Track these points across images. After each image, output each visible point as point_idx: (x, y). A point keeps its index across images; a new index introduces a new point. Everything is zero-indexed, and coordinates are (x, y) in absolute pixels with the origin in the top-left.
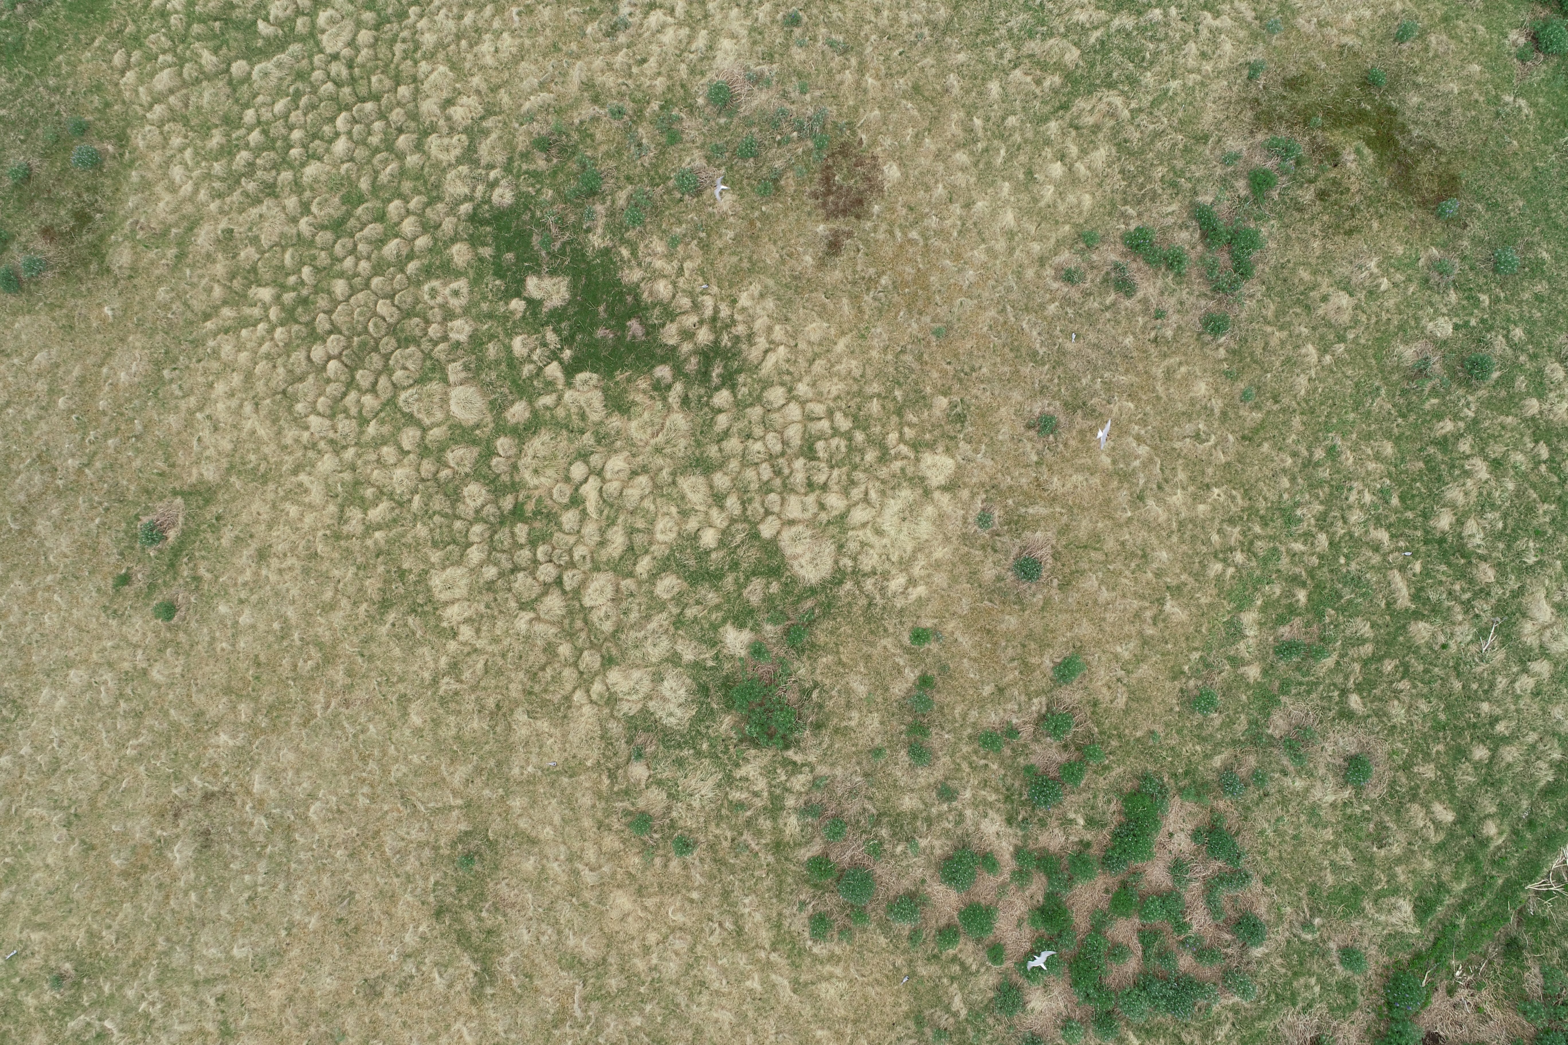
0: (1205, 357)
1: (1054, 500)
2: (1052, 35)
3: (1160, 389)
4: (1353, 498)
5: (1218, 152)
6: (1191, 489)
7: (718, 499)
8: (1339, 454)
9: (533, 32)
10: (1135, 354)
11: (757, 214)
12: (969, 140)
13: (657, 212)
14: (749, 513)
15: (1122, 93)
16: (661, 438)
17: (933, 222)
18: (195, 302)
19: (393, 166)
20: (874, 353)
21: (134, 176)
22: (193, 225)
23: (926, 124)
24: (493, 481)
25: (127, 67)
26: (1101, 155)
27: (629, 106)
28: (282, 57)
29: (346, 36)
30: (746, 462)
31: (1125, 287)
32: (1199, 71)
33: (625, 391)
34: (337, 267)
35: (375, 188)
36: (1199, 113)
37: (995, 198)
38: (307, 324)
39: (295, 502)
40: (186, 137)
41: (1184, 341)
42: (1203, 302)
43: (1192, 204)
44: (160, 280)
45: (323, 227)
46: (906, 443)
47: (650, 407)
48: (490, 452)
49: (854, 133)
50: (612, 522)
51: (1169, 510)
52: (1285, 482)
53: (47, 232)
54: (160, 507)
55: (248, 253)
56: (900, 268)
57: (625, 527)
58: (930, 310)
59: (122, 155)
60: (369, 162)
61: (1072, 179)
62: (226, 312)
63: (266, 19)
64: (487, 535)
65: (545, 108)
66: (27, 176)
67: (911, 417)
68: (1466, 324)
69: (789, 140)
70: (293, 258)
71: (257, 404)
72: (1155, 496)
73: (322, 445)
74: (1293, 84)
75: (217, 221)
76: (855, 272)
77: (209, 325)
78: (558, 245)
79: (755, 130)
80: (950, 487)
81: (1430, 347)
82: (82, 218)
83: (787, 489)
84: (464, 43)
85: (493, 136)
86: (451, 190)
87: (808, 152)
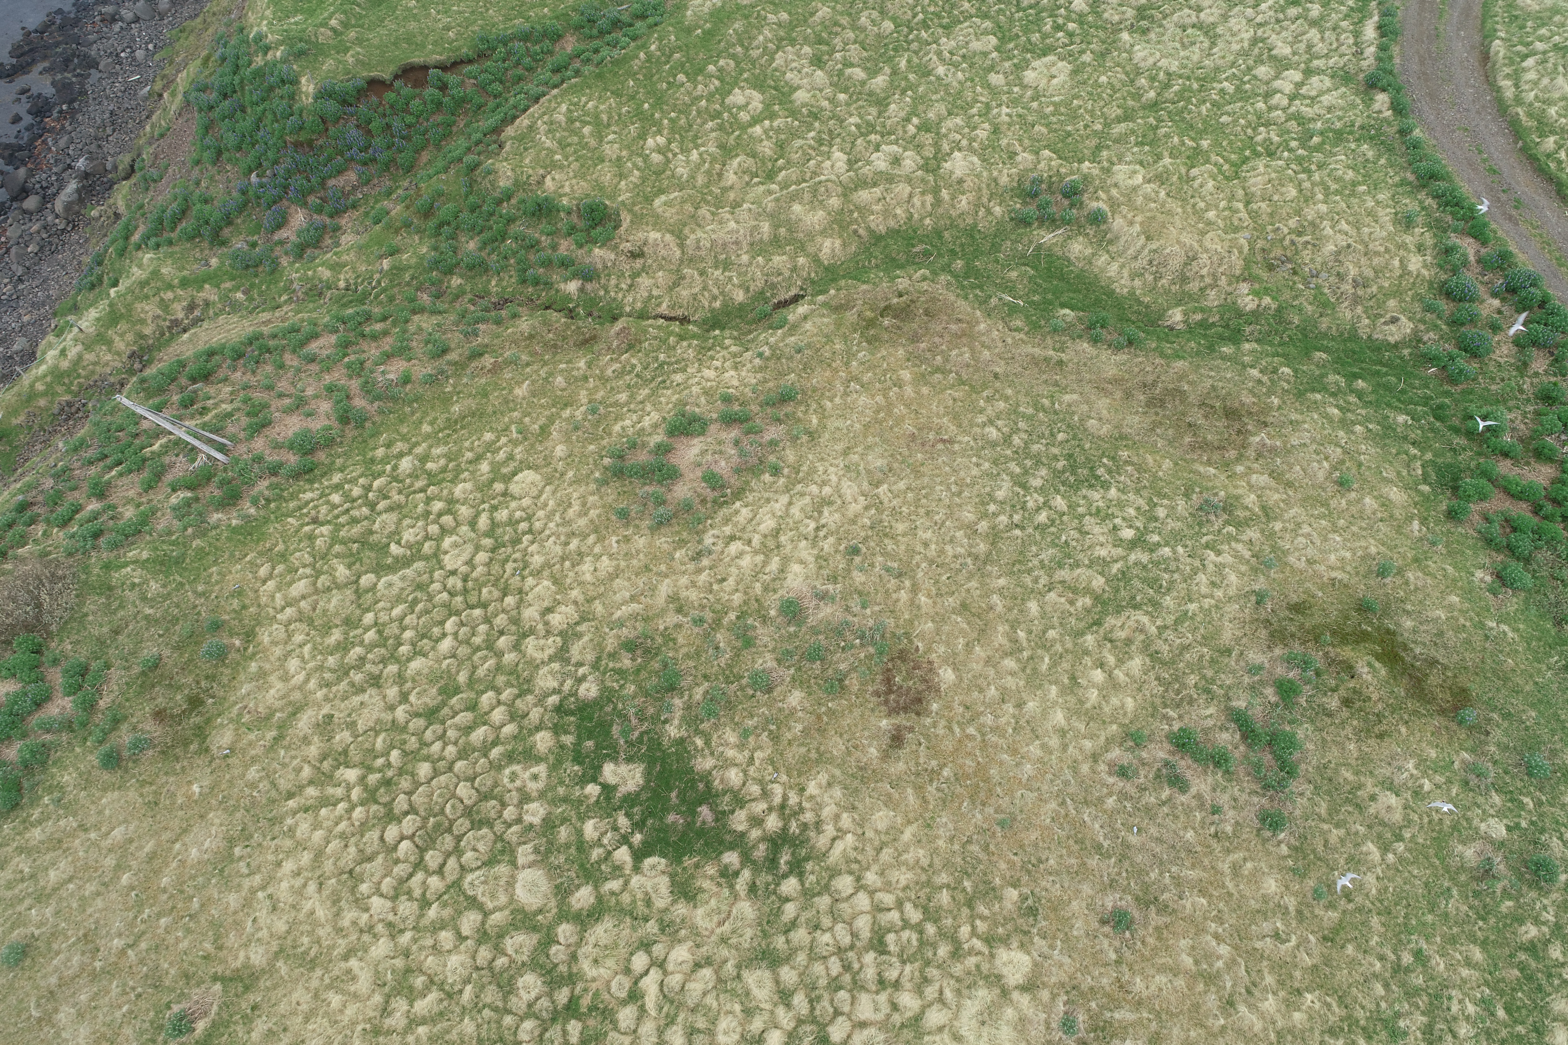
0: (1269, 853)
1: (1139, 1004)
2: (1078, 566)
3: (1230, 885)
4: (1455, 1008)
5: (1242, 664)
6: (1282, 994)
7: (784, 996)
8: (1428, 958)
9: (628, 555)
10: (1199, 849)
11: (823, 709)
12: (1015, 649)
13: (730, 706)
14: (817, 1012)
15: (1147, 613)
16: (727, 927)
17: (989, 719)
18: (282, 781)
19: (491, 663)
20: (941, 843)
21: (253, 666)
22: (297, 710)
23: (975, 635)
24: (549, 972)
25: (270, 576)
26: (1136, 663)
27: (708, 616)
28: (408, 572)
29: (465, 556)
30: (814, 956)
31: (1178, 783)
32: (1212, 597)
33: (692, 877)
34: (425, 751)
35: (472, 681)
36: (1218, 631)
37: (1044, 699)
38: (385, 805)
39: (339, 991)
40: (308, 635)
41: (1245, 836)
42: (1255, 799)
43: (1228, 708)
44: (254, 760)
45: (417, 715)
46: (979, 937)
47: (717, 894)
48: (550, 939)
49: (911, 642)
50: (671, 1021)
51: (1263, 1018)
52: (1379, 990)
53: (159, 715)
54: (196, 993)
55: (343, 737)
56: (960, 761)
57: (685, 1027)
58: (993, 801)
59: (245, 649)
60: (469, 658)
61: (1113, 684)
62: (311, 791)
63: (398, 543)
64: (536, 1033)
65: (635, 617)
66: (156, 664)
67: (982, 909)
68: (1517, 826)
69: (853, 646)
70: (384, 741)
71: (321, 884)
72: (1245, 1001)
73: (380, 928)
74: (1297, 608)
75: (320, 707)
76: (917, 764)
77: (291, 803)
78: (636, 734)
79: (821, 637)
80: (1028, 987)
81: (1489, 847)
82: (195, 702)
83: (857, 986)
84: (567, 564)
85: (586, 639)
86: (541, 683)
87: (870, 657)
